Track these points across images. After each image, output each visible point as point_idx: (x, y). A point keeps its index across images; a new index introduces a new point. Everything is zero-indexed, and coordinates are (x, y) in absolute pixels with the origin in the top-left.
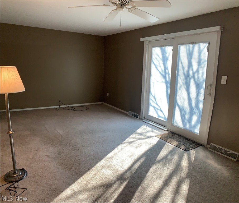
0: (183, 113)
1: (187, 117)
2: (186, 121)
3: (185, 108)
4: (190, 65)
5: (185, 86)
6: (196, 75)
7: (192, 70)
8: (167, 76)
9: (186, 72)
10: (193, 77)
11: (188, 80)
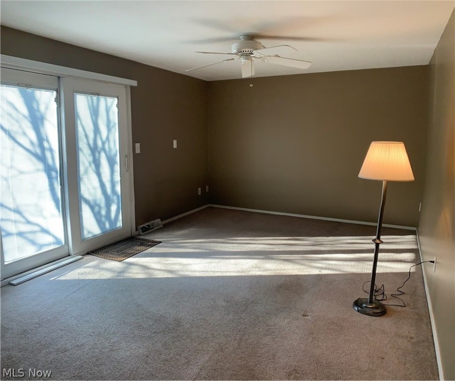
0: (97, 209)
1: (103, 212)
2: (103, 219)
3: (98, 201)
4: (97, 130)
5: (93, 166)
6: (107, 146)
7: (101, 139)
8: (48, 154)
9: (91, 142)
10: (103, 149)
11: (97, 155)
